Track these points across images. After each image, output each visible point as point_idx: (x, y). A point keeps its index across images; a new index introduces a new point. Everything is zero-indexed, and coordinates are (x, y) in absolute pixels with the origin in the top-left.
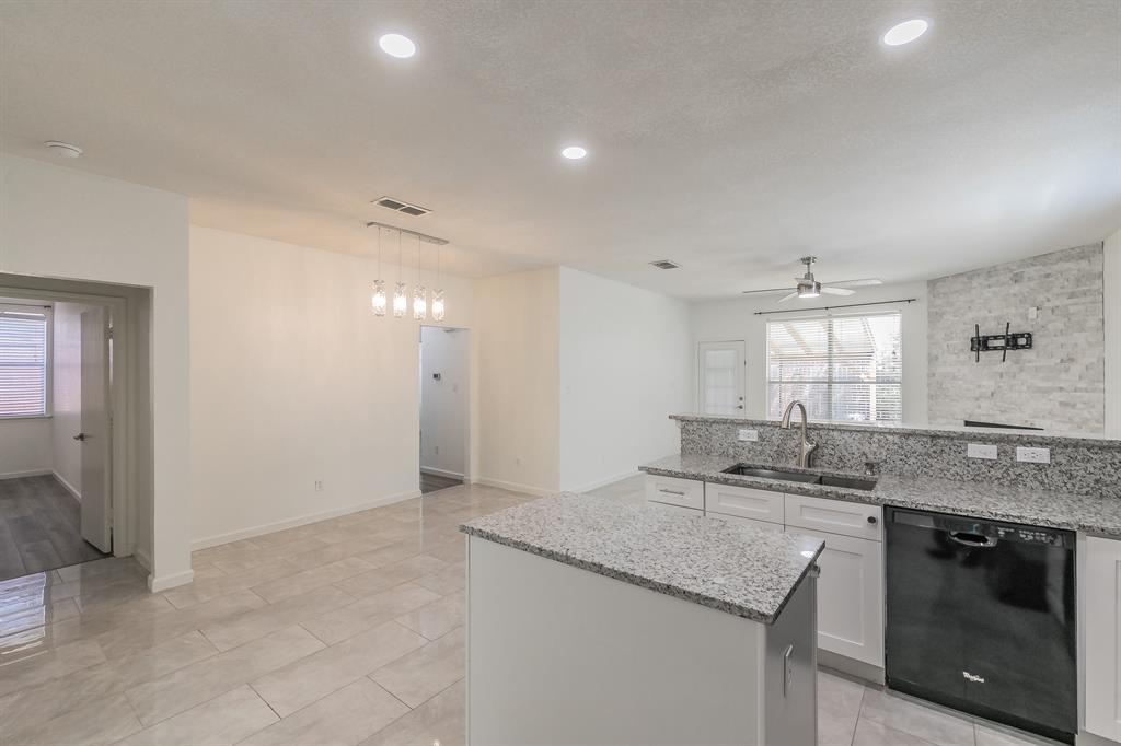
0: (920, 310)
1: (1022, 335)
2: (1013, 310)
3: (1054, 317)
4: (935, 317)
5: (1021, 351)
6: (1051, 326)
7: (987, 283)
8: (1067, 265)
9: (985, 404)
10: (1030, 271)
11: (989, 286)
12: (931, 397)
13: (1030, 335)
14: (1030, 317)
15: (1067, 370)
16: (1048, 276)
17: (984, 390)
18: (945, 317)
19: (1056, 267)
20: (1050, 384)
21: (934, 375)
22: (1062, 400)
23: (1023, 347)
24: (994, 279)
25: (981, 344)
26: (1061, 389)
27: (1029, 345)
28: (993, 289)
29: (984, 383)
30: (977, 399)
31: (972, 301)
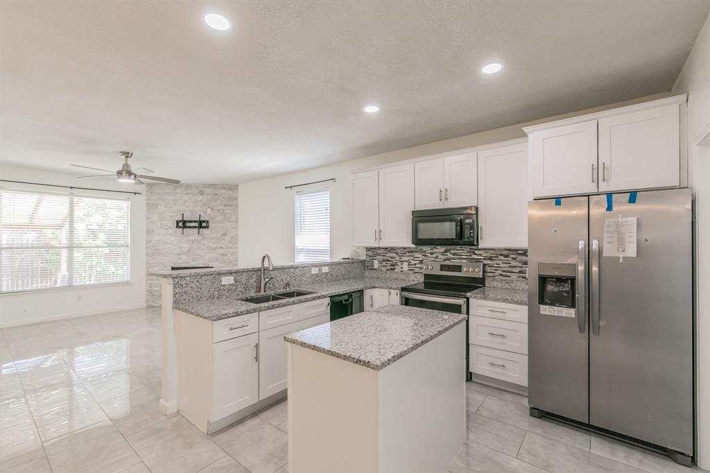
0: (141, 200)
1: (204, 222)
2: (199, 208)
3: (218, 215)
4: (151, 206)
5: (204, 229)
6: (217, 218)
7: (186, 192)
8: (224, 191)
9: (183, 257)
10: (208, 191)
11: (187, 194)
12: (148, 255)
13: (208, 222)
14: (208, 213)
15: (224, 239)
16: (216, 194)
17: (183, 249)
18: (159, 207)
19: (220, 191)
20: (216, 246)
21: (151, 241)
22: (222, 252)
23: (204, 227)
24: (190, 191)
25: (183, 224)
26: (221, 248)
27: (207, 227)
28: (188, 196)
29: (184, 245)
30: (179, 255)
31: (177, 201)
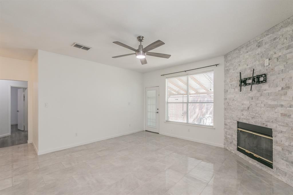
0: (221, 69)
1: (262, 76)
2: (257, 63)
3: (278, 63)
4: (227, 71)
5: (261, 85)
6: (276, 69)
7: (246, 51)
8: (285, 30)
9: (245, 113)
10: (266, 39)
11: (247, 52)
12: (225, 109)
13: (265, 75)
14: (266, 65)
15: (285, 94)
16: (275, 39)
17: (245, 106)
18: (230, 71)
19: (279, 33)
20: (275, 103)
21: (226, 99)
22: (283, 112)
23: (262, 82)
24: (249, 48)
25: (243, 82)
26: (282, 106)
27: (265, 81)
28: (249, 53)
29: (245, 102)
30: (242, 111)
31: (240, 62)
